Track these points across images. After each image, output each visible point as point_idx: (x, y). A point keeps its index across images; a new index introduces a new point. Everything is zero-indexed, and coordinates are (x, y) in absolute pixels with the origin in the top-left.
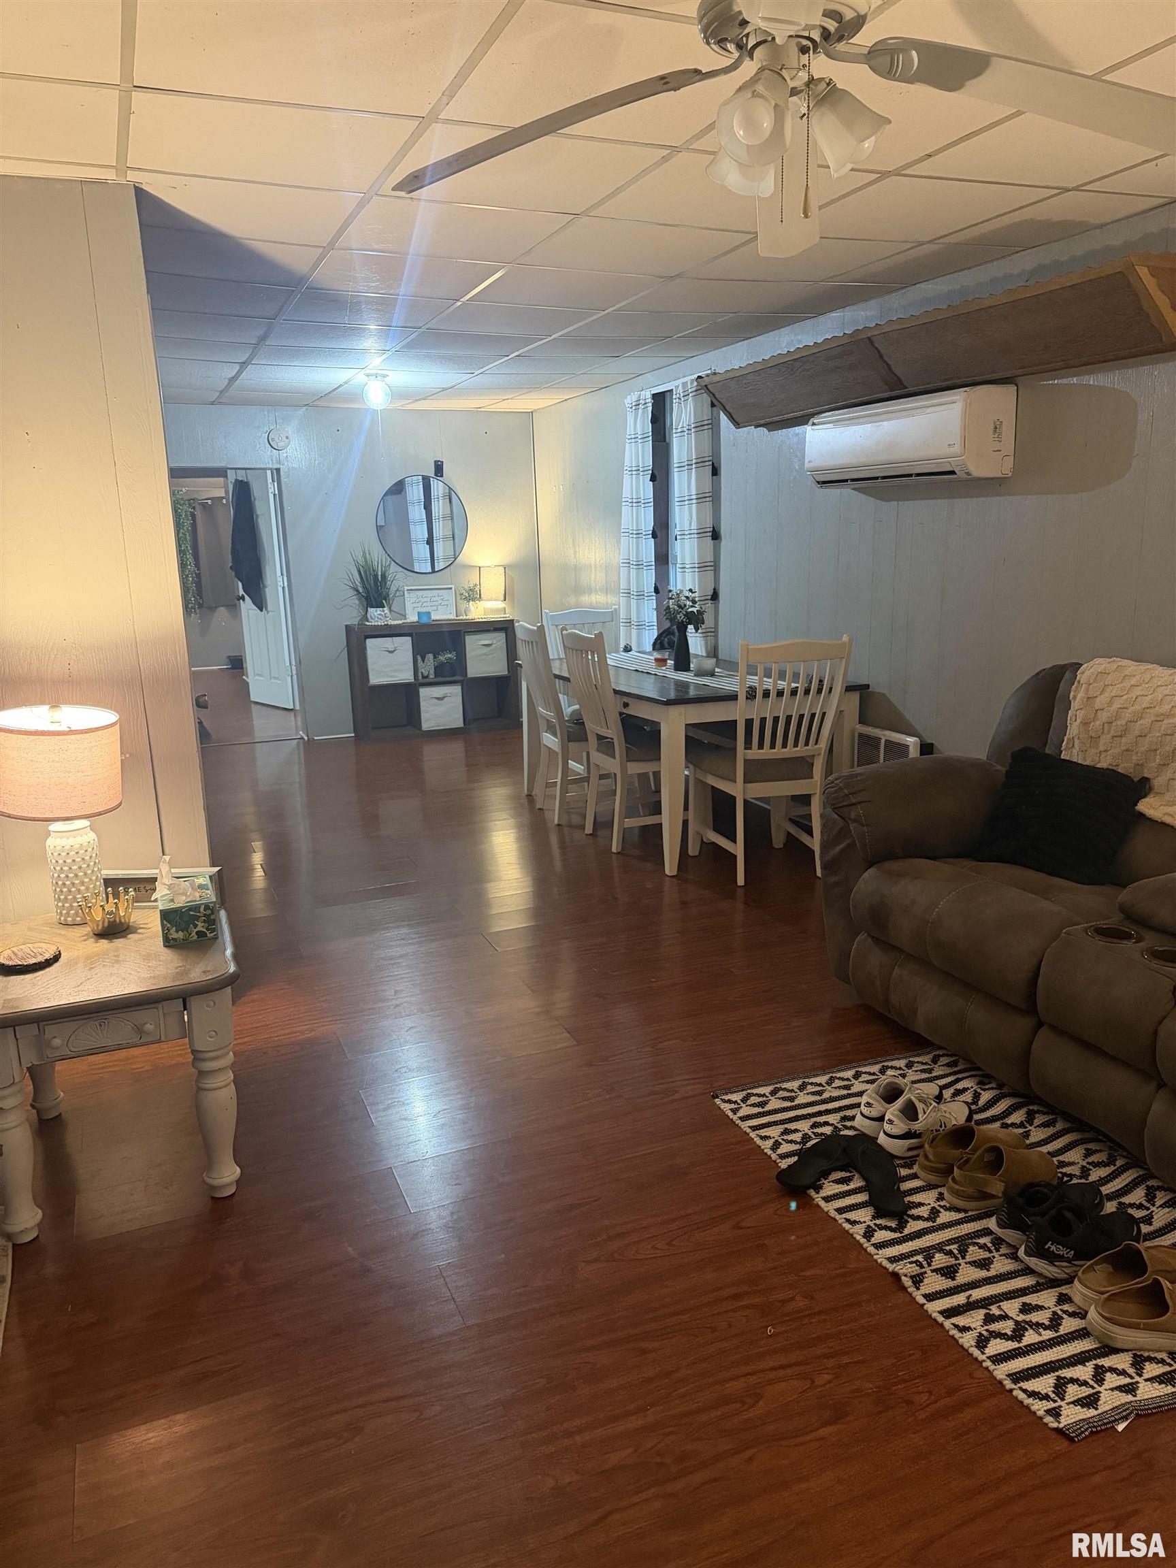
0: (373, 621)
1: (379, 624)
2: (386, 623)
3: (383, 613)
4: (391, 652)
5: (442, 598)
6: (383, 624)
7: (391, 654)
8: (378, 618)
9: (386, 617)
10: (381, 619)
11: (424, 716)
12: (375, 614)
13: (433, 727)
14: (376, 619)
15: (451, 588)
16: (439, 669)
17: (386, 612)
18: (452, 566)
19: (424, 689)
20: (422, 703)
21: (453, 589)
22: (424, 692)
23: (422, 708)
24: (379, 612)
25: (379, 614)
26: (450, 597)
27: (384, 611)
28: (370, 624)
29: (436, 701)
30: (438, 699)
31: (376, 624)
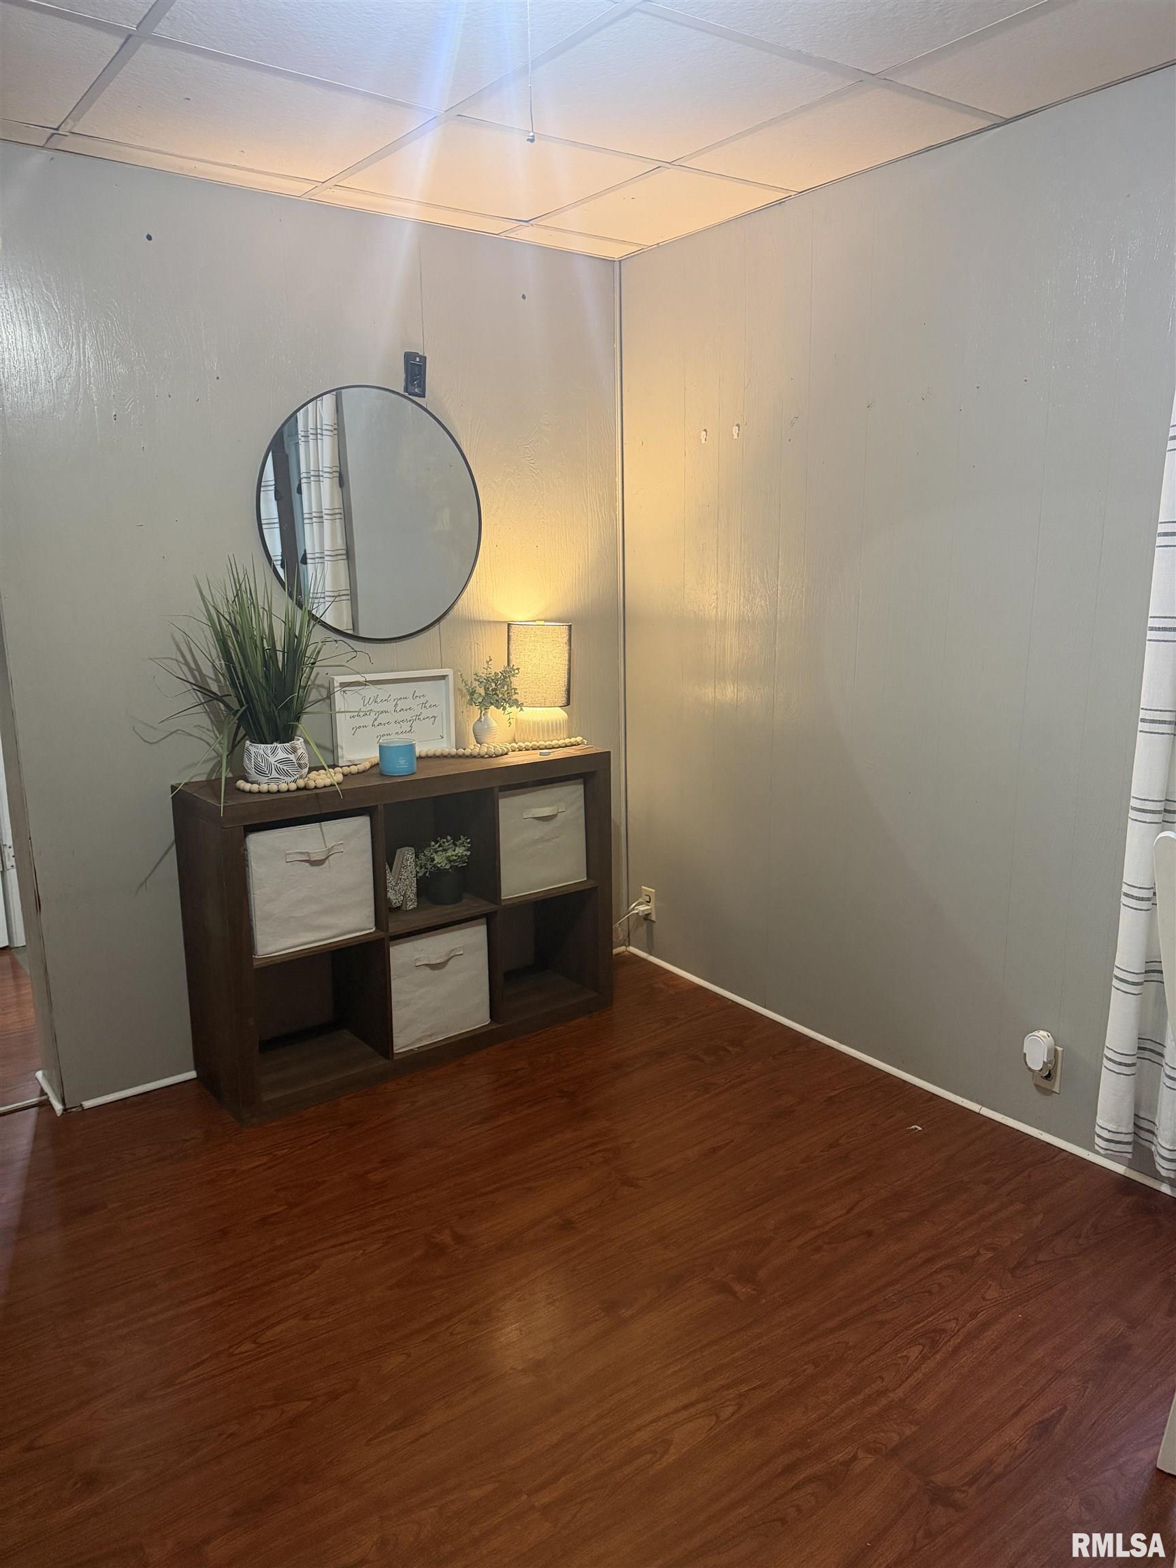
0: (263, 779)
1: (284, 787)
2: (301, 783)
3: (292, 757)
4: (314, 863)
5: (423, 700)
6: (293, 786)
7: (316, 869)
8: (278, 770)
9: (300, 766)
10: (287, 774)
11: (400, 1014)
12: (272, 760)
13: (420, 1040)
14: (274, 774)
15: (443, 677)
16: (429, 887)
17: (299, 752)
18: (443, 622)
19: (397, 947)
20: (395, 984)
21: (451, 678)
22: (402, 955)
23: (395, 998)
24: (281, 755)
25: (281, 761)
26: (441, 697)
27: (294, 750)
28: (255, 787)
29: (428, 970)
30: (433, 967)
31: (274, 787)
